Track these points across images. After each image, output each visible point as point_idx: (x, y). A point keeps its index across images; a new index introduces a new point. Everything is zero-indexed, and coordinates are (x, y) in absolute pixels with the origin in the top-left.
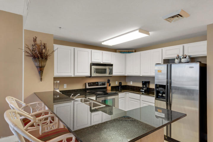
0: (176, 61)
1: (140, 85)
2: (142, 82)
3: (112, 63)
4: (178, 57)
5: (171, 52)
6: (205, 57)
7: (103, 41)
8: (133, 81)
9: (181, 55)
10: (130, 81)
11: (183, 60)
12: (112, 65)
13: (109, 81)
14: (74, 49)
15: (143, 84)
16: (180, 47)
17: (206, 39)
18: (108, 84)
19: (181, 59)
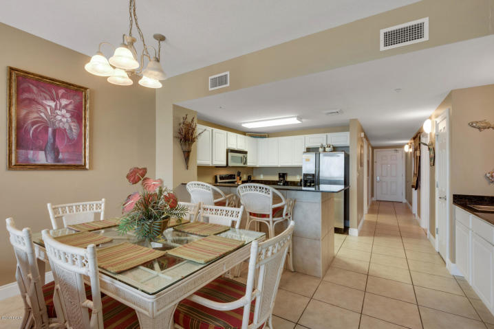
0: (321, 150)
1: (276, 178)
2: (279, 174)
3: (246, 150)
4: (322, 146)
5: (315, 140)
6: (348, 147)
7: (244, 123)
8: (265, 174)
9: (325, 144)
10: (260, 174)
11: (327, 149)
12: (246, 153)
13: (239, 174)
14: (212, 130)
15: (280, 176)
16: (324, 135)
17: (348, 130)
18: (238, 178)
19: (325, 148)
